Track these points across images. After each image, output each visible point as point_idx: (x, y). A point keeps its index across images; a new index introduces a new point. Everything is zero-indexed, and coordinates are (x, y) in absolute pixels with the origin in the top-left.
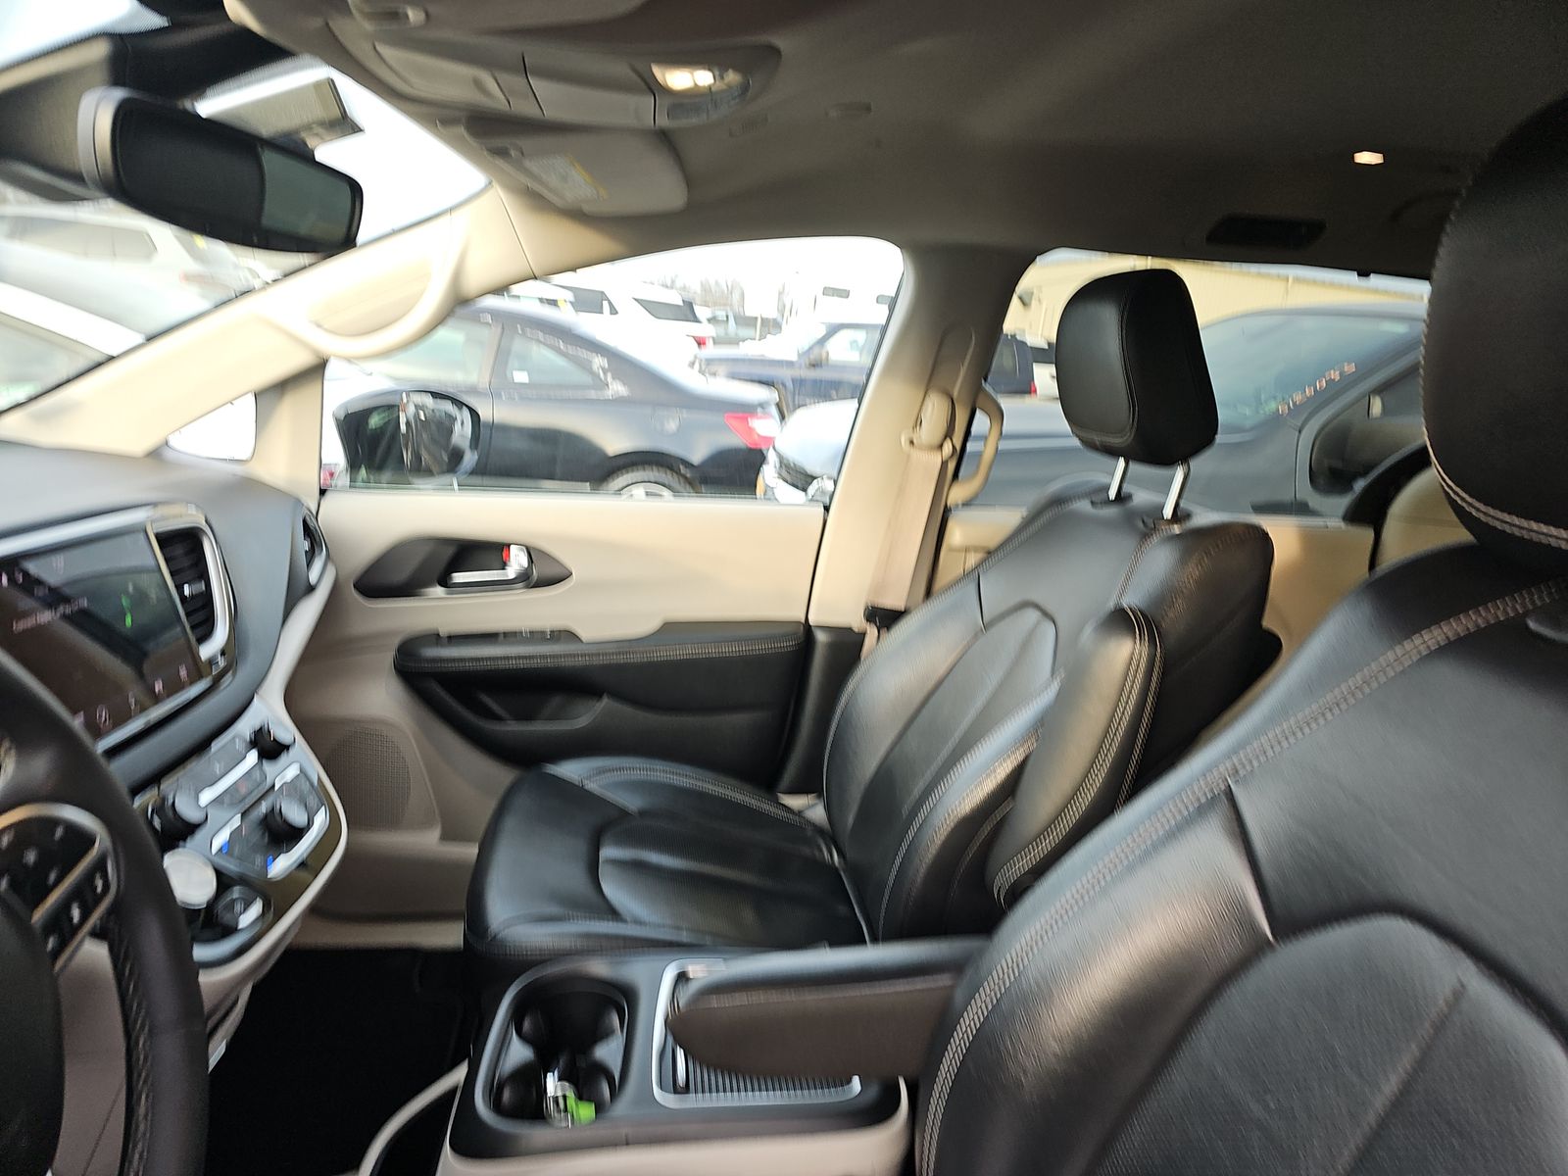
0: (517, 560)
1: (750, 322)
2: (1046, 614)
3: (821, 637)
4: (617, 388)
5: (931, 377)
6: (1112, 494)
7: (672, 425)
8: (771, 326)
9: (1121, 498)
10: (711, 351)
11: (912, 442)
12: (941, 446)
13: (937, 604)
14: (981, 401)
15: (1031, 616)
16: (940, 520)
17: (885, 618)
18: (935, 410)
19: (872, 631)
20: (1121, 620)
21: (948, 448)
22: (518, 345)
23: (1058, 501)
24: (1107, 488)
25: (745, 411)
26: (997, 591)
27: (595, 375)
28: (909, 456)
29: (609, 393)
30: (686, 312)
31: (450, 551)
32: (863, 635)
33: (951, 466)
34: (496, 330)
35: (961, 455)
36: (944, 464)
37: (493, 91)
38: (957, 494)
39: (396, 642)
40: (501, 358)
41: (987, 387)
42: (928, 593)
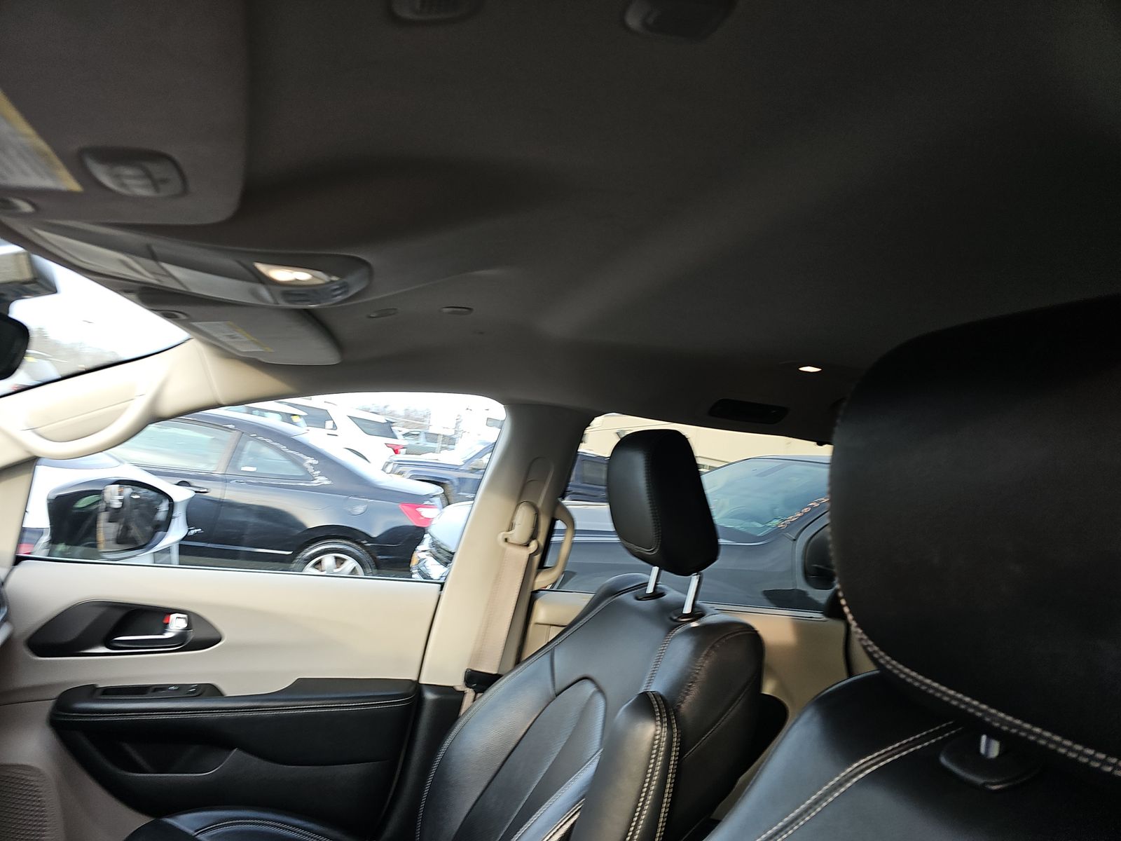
0: (177, 624)
1: (432, 437)
2: (600, 690)
3: (429, 696)
4: (322, 480)
5: (521, 494)
6: (650, 590)
7: (360, 509)
8: (450, 441)
9: (657, 594)
10: (402, 456)
11: (506, 540)
12: (527, 545)
13: (524, 670)
14: (558, 512)
15: (589, 688)
16: (528, 600)
17: (480, 681)
18: (524, 517)
19: (470, 693)
20: (646, 705)
21: (533, 546)
22: (250, 446)
23: (612, 592)
24: (646, 584)
25: (417, 501)
26: (566, 663)
27: (305, 470)
28: (504, 550)
29: (314, 483)
30: (386, 430)
31: (119, 614)
32: (463, 693)
33: (537, 558)
34: (236, 434)
35: (545, 550)
36: (531, 556)
37: (142, 271)
38: (542, 580)
39: (56, 693)
40: (236, 454)
41: (566, 502)
42: (518, 662)
